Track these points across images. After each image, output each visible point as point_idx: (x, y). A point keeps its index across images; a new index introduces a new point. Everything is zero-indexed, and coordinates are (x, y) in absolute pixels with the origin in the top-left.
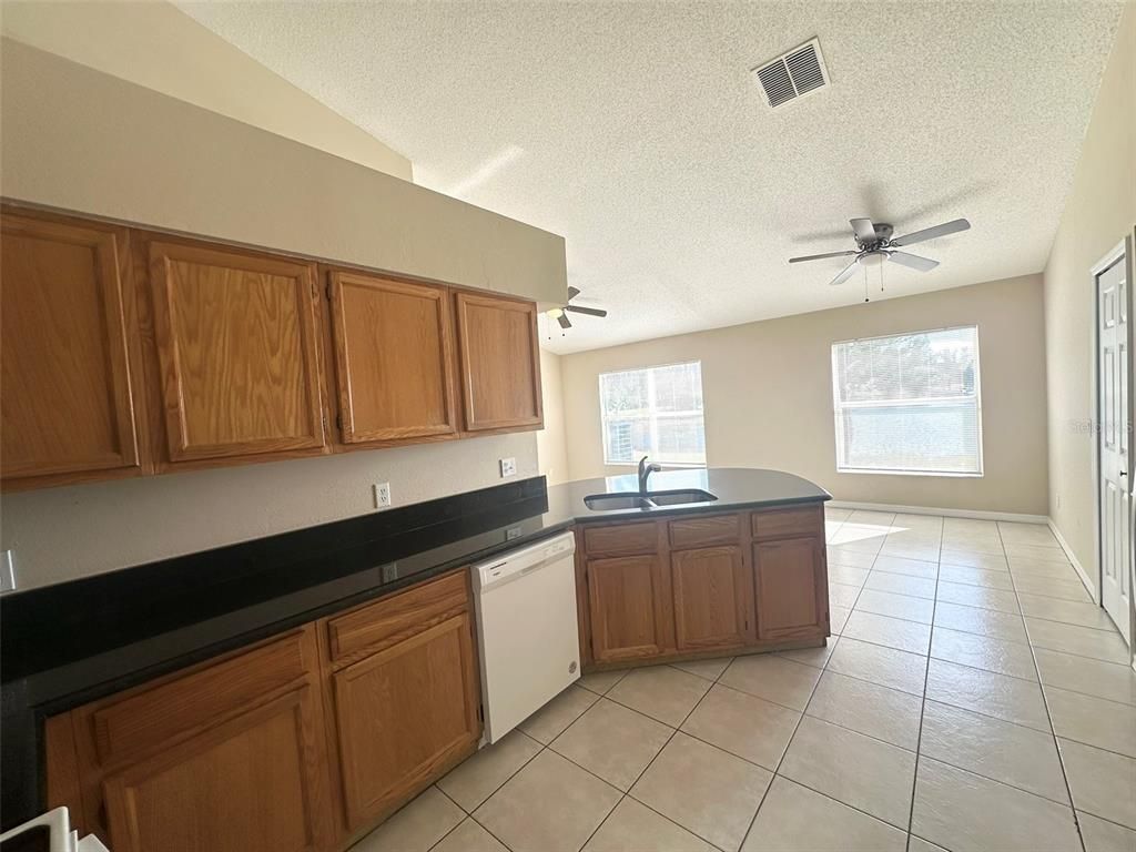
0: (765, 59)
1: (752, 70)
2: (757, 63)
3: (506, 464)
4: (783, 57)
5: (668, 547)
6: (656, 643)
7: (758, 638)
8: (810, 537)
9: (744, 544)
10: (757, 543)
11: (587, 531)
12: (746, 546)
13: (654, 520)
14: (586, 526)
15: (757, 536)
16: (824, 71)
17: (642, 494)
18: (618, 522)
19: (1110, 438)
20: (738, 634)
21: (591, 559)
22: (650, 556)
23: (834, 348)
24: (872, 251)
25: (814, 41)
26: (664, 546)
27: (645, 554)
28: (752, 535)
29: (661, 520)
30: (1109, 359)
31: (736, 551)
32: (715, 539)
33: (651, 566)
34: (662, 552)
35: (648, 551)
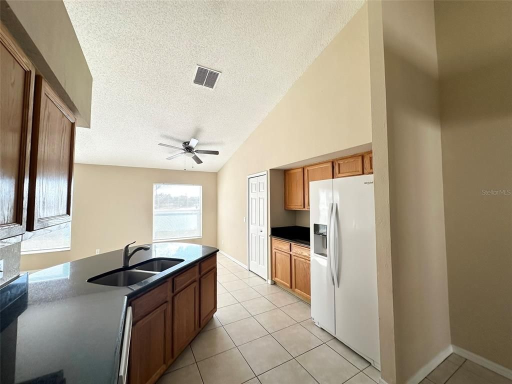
0: (204, 65)
1: (198, 65)
2: (201, 65)
4: (209, 70)
5: (172, 294)
6: (164, 363)
7: (200, 326)
8: (214, 269)
9: (198, 280)
10: (201, 277)
11: (133, 303)
12: (198, 282)
13: (168, 280)
14: (132, 299)
15: (202, 273)
16: (215, 84)
17: (126, 268)
18: (150, 289)
19: (254, 222)
20: (195, 329)
21: (134, 324)
22: (166, 304)
23: (154, 186)
24: (190, 152)
25: (220, 73)
26: (170, 294)
27: (162, 304)
28: (200, 274)
29: (170, 280)
30: (254, 201)
31: (196, 284)
32: (190, 281)
33: (165, 312)
34: (169, 299)
35: (163, 302)
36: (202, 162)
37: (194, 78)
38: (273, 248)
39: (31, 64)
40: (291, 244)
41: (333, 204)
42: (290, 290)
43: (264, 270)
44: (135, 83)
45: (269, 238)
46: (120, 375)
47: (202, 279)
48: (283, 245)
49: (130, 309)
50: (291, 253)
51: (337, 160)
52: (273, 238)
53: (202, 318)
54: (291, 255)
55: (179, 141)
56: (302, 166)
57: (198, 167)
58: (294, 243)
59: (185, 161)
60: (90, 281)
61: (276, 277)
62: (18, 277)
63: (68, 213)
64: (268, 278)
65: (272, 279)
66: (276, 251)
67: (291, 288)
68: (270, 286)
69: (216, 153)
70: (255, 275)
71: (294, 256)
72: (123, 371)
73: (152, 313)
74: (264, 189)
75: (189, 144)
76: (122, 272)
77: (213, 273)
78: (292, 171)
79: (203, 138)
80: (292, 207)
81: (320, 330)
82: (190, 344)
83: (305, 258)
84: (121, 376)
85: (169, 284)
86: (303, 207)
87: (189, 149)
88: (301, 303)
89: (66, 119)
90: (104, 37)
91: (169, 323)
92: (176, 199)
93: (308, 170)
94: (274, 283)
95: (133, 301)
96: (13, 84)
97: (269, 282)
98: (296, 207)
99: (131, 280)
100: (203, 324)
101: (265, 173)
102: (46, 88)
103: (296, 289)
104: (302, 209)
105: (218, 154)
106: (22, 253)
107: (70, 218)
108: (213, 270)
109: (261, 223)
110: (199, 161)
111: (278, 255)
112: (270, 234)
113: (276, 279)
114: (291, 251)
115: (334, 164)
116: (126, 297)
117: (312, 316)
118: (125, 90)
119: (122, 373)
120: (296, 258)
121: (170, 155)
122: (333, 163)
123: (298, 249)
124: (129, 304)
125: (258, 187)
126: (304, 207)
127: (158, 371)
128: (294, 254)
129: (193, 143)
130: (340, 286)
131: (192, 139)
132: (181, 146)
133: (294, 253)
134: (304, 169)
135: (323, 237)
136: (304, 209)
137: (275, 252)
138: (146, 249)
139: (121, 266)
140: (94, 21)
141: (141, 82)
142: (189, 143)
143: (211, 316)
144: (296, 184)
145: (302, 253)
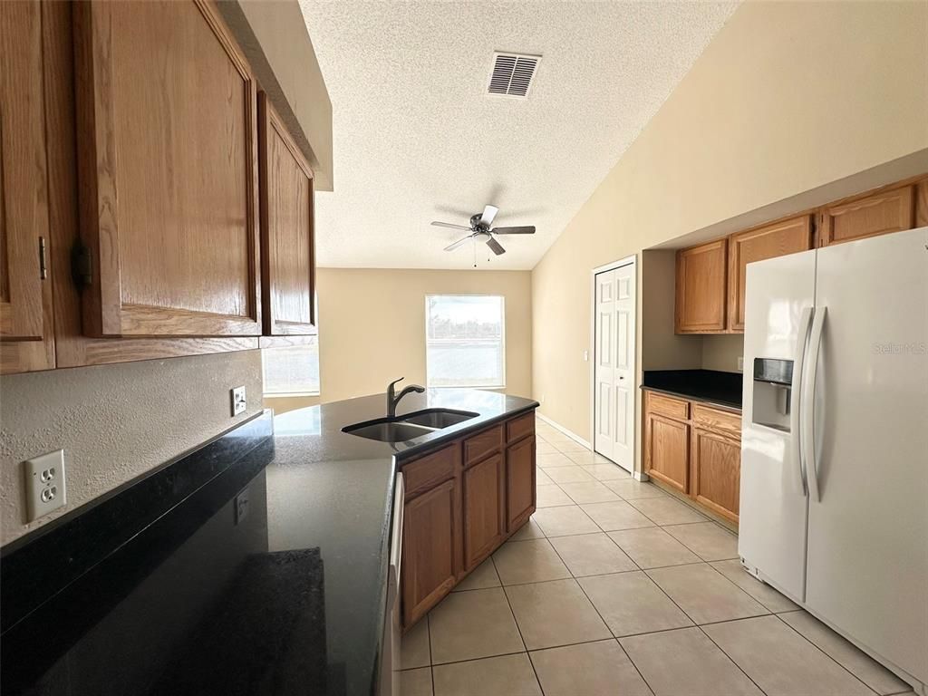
0: (507, 49)
1: (496, 51)
2: (503, 49)
3: (237, 396)
4: (518, 56)
5: (461, 468)
6: (453, 574)
7: (507, 532)
8: (531, 436)
9: (502, 450)
10: (509, 447)
11: (404, 468)
12: (503, 452)
13: (453, 442)
14: (403, 462)
15: (510, 441)
16: (529, 87)
17: (391, 419)
18: (428, 451)
19: (605, 359)
20: (499, 534)
21: (407, 502)
22: (451, 481)
23: (427, 299)
24: (482, 232)
25: (539, 59)
26: (459, 468)
27: (446, 481)
28: (506, 442)
29: (457, 442)
30: (606, 319)
31: (500, 458)
32: (489, 451)
33: (452, 491)
34: (457, 474)
35: (448, 477)
36: (504, 251)
37: (489, 83)
38: (648, 410)
39: (249, 68)
40: (689, 404)
41: (813, 311)
42: (685, 498)
43: (625, 451)
44: (392, 115)
45: (640, 391)
46: (391, 564)
47: (510, 451)
48: (670, 406)
49: (400, 475)
50: (690, 422)
51: (826, 208)
52: (648, 392)
53: (512, 517)
54: (689, 427)
55: (463, 214)
56: (724, 236)
57: (497, 261)
58: (697, 402)
59: (475, 251)
60: (346, 430)
61: (652, 468)
62: (262, 413)
63: (312, 322)
64: (635, 470)
65: (643, 472)
66: (654, 417)
67: (688, 492)
68: (639, 484)
69: (531, 230)
70: (607, 462)
71: (698, 428)
72: (395, 559)
73: (431, 491)
74: (628, 293)
75: (480, 218)
76: (386, 424)
77: (529, 445)
78: (696, 251)
79: (507, 204)
80: (693, 329)
81: (762, 585)
82: (491, 555)
83: (726, 434)
84: (393, 566)
85: (456, 449)
86: (722, 326)
87: (480, 227)
88: (712, 525)
89: (301, 171)
90: (345, 40)
91: (458, 513)
92: (460, 327)
93: (739, 244)
94: (648, 480)
95: (404, 465)
96: (230, 99)
97: (638, 476)
98: (703, 328)
99: (399, 436)
100: (512, 527)
101: (633, 259)
102: (271, 113)
103: (700, 496)
104: (719, 332)
105: (533, 232)
106: (265, 396)
107: (314, 329)
108: (530, 439)
109: (622, 362)
110: (499, 250)
111: (658, 425)
112: (640, 382)
113: (653, 471)
114: (689, 418)
115: (817, 219)
116: (394, 458)
117: (741, 553)
118: (378, 132)
119: (393, 562)
120: (702, 432)
121: (449, 243)
122: (812, 217)
123: (707, 415)
124: (399, 469)
125: (614, 289)
126: (725, 328)
127: (444, 584)
128: (698, 425)
129: (488, 216)
130: (824, 498)
131: (488, 207)
132: (468, 223)
133: (697, 422)
134: (727, 242)
135: (778, 389)
136: (724, 332)
137: (652, 420)
138: (420, 390)
139: (385, 415)
140: (329, 13)
141: (402, 111)
142: (480, 216)
143: (526, 518)
144: (707, 280)
145: (718, 423)
